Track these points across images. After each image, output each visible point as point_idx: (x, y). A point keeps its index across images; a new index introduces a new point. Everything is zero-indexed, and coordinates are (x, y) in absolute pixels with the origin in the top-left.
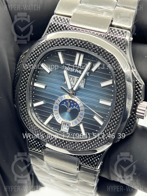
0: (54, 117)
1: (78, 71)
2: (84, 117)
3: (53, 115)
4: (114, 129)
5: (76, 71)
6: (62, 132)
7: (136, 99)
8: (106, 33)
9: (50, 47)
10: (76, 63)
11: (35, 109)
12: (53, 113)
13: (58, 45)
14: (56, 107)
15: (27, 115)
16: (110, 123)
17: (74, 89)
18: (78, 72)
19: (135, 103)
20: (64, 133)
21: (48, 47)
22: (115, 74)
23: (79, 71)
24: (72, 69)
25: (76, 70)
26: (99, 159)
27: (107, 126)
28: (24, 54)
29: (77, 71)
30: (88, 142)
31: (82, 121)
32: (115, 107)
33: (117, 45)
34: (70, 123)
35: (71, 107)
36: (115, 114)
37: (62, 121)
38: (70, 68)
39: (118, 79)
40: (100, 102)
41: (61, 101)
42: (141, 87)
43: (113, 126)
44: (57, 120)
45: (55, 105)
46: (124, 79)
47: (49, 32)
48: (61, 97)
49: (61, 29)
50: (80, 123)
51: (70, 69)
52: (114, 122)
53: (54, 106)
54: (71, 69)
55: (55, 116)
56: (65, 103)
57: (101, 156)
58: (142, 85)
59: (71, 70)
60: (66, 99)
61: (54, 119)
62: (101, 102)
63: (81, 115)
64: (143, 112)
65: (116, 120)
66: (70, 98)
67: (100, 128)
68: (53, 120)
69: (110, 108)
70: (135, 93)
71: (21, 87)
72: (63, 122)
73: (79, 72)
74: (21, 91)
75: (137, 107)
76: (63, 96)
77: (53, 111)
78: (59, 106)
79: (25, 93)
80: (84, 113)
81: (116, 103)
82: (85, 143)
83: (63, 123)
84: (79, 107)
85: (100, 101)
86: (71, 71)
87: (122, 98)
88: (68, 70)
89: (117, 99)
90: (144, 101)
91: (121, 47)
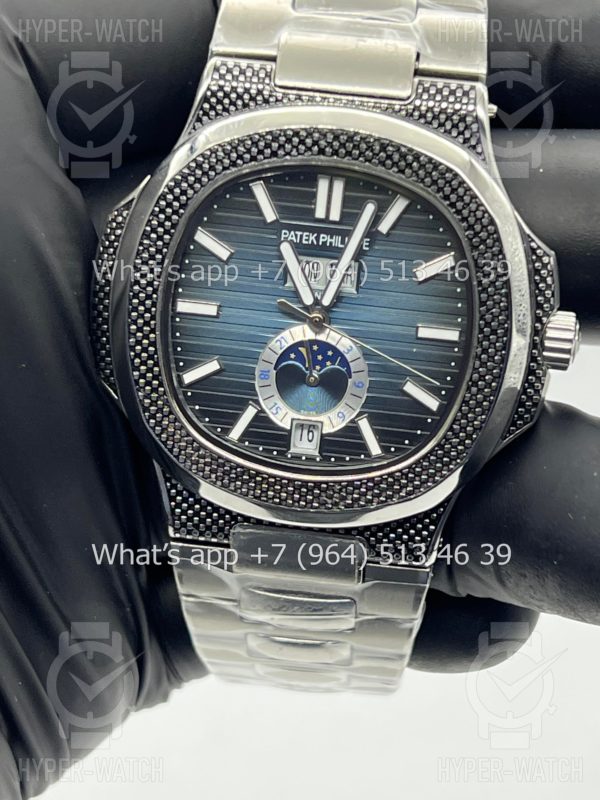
0: (262, 411)
1: (329, 240)
2: (368, 392)
3: (257, 402)
4: (484, 417)
5: (321, 240)
6: (297, 457)
7: (539, 306)
8: (409, 98)
9: (225, 169)
10: (320, 213)
11: (189, 394)
12: (257, 395)
13: (253, 159)
14: (265, 375)
15: (168, 416)
16: (466, 399)
17: (326, 302)
18: (331, 243)
19: (538, 319)
20: (304, 458)
21: (219, 168)
22: (466, 231)
23: (331, 238)
24: (308, 236)
25: (322, 236)
26: (432, 527)
27: (460, 410)
28: (124, 206)
29: (324, 238)
30: (397, 474)
31: (363, 407)
32: (479, 343)
33: (450, 133)
34: (322, 423)
35: (318, 367)
36: (483, 364)
37: (293, 420)
38: (299, 233)
39: (478, 247)
40: (420, 335)
41: (280, 352)
42: (549, 263)
43: (479, 404)
44: (272, 417)
45: (259, 368)
46: (497, 244)
47: (205, 118)
48: (279, 337)
49: (245, 105)
50: (357, 417)
51: (301, 236)
52: (480, 390)
53: (257, 373)
54: (305, 234)
55: (264, 407)
56: (293, 356)
57: (439, 516)
58: (552, 259)
59: (304, 238)
60: (297, 340)
61: (262, 415)
62: (425, 332)
63: (358, 387)
64: (566, 346)
65: (488, 385)
66: (310, 335)
67: (429, 420)
68: (261, 419)
69: (456, 350)
70: (533, 288)
71: (135, 323)
72: (295, 423)
73: (333, 240)
74: (135, 334)
75: (545, 332)
76: (286, 334)
77: (257, 389)
78: (275, 369)
79: (152, 340)
80: (365, 379)
81: (482, 326)
82: (390, 480)
83: (297, 425)
84: (345, 362)
85: (420, 329)
86: (304, 242)
87: (497, 306)
88: (294, 238)
89: (483, 313)
90: (559, 309)
91: (466, 141)
